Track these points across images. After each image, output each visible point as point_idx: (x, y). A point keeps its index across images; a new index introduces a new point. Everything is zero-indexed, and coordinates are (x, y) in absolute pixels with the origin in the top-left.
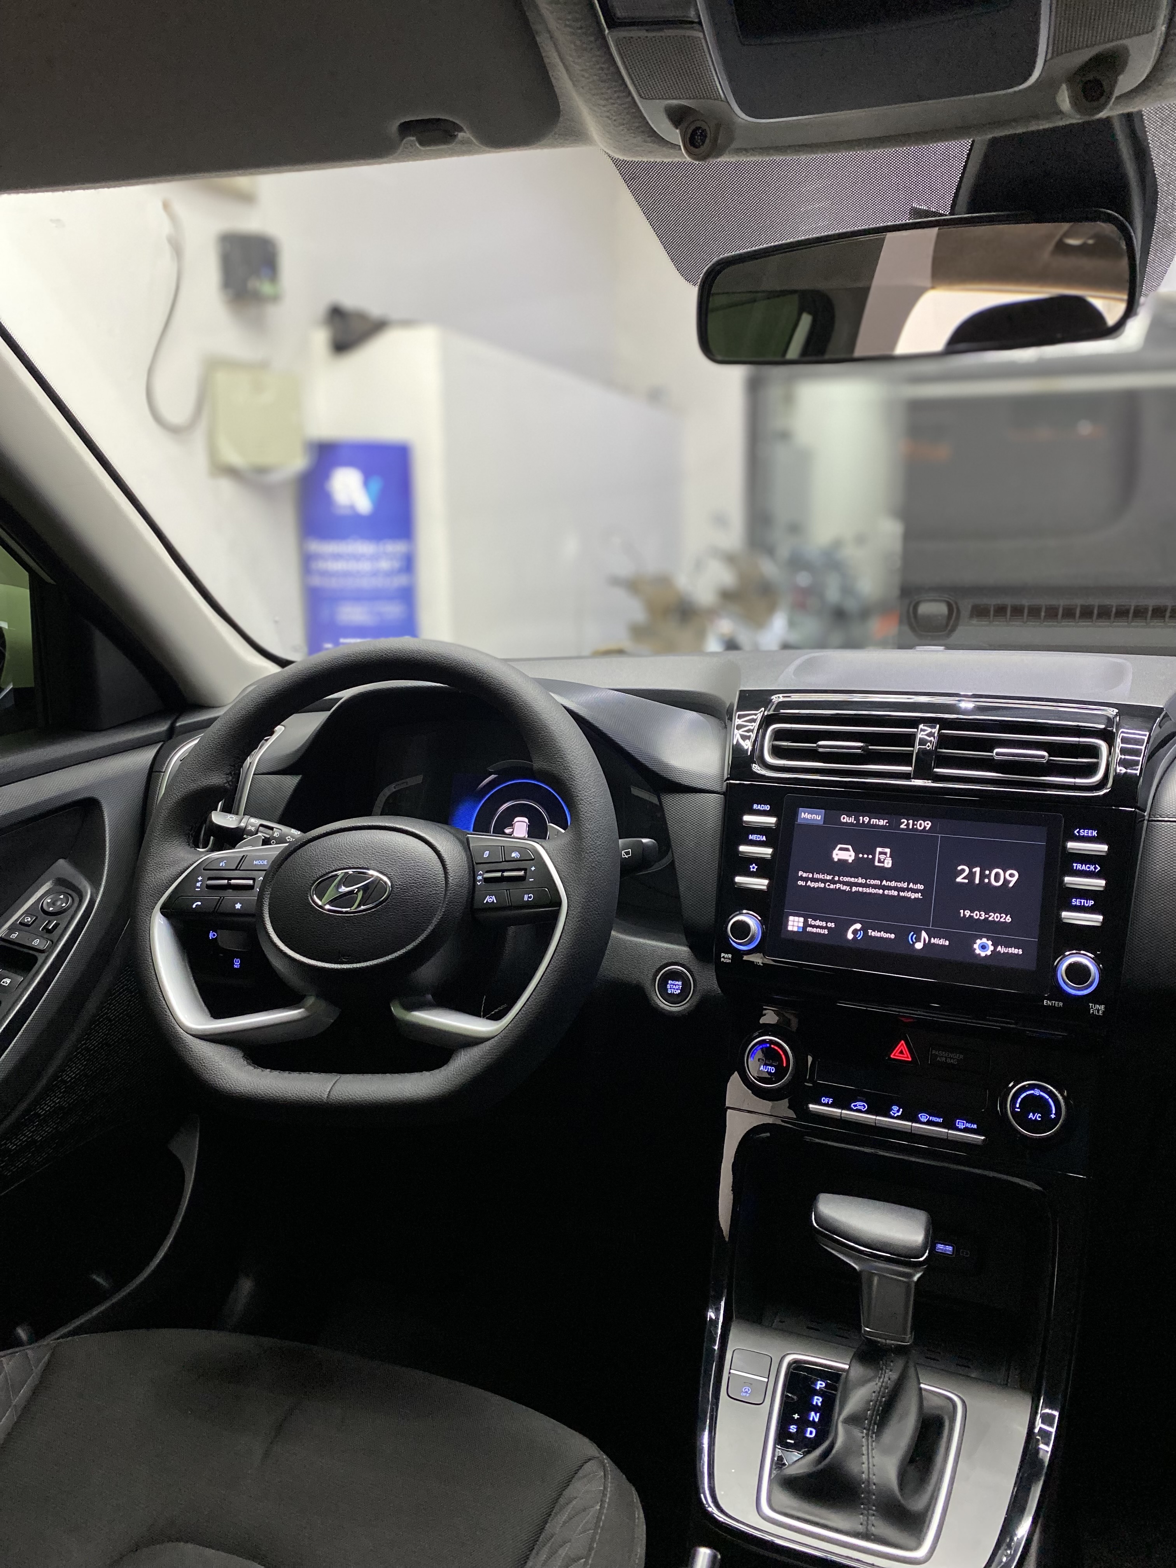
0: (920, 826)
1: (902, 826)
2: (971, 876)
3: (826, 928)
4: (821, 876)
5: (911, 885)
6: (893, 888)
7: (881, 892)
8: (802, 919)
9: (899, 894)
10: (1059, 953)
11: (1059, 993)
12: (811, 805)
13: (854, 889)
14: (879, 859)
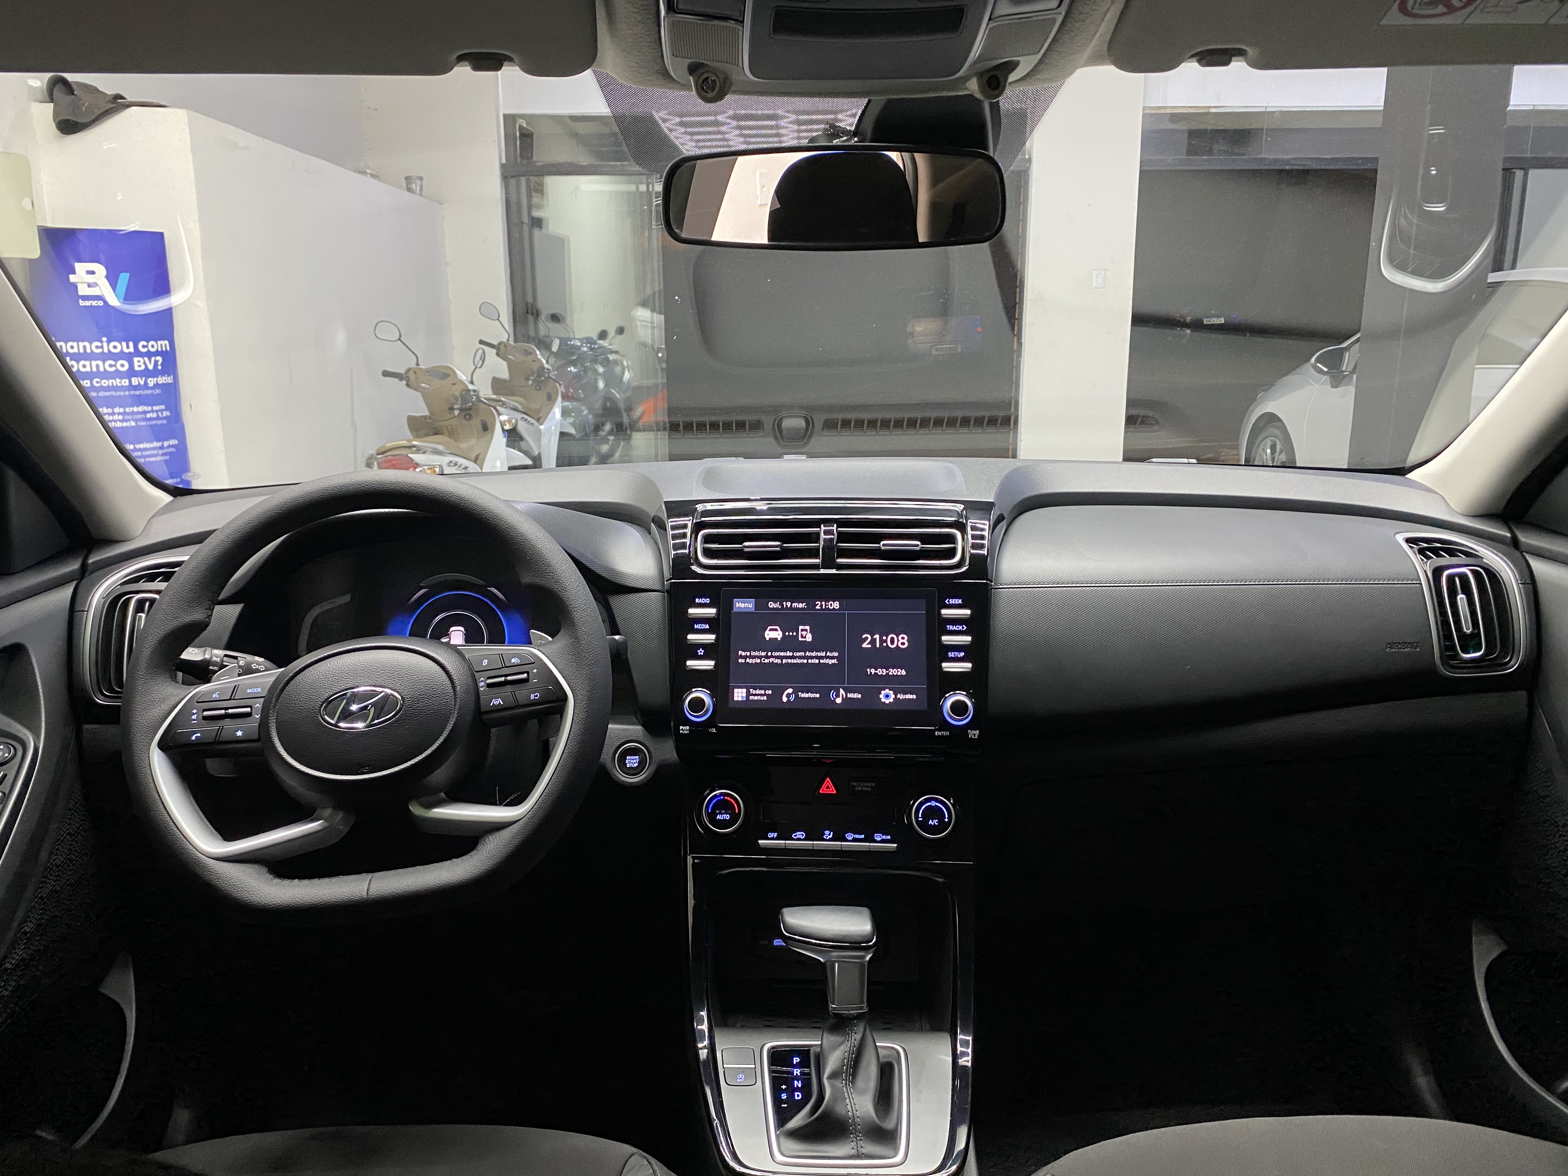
0: (831, 606)
1: (818, 607)
2: (873, 642)
3: (765, 694)
4: (757, 654)
5: (828, 654)
6: (814, 658)
7: (805, 661)
8: (744, 690)
9: (819, 662)
10: (942, 695)
11: (945, 725)
12: (743, 596)
13: (784, 661)
14: (802, 635)
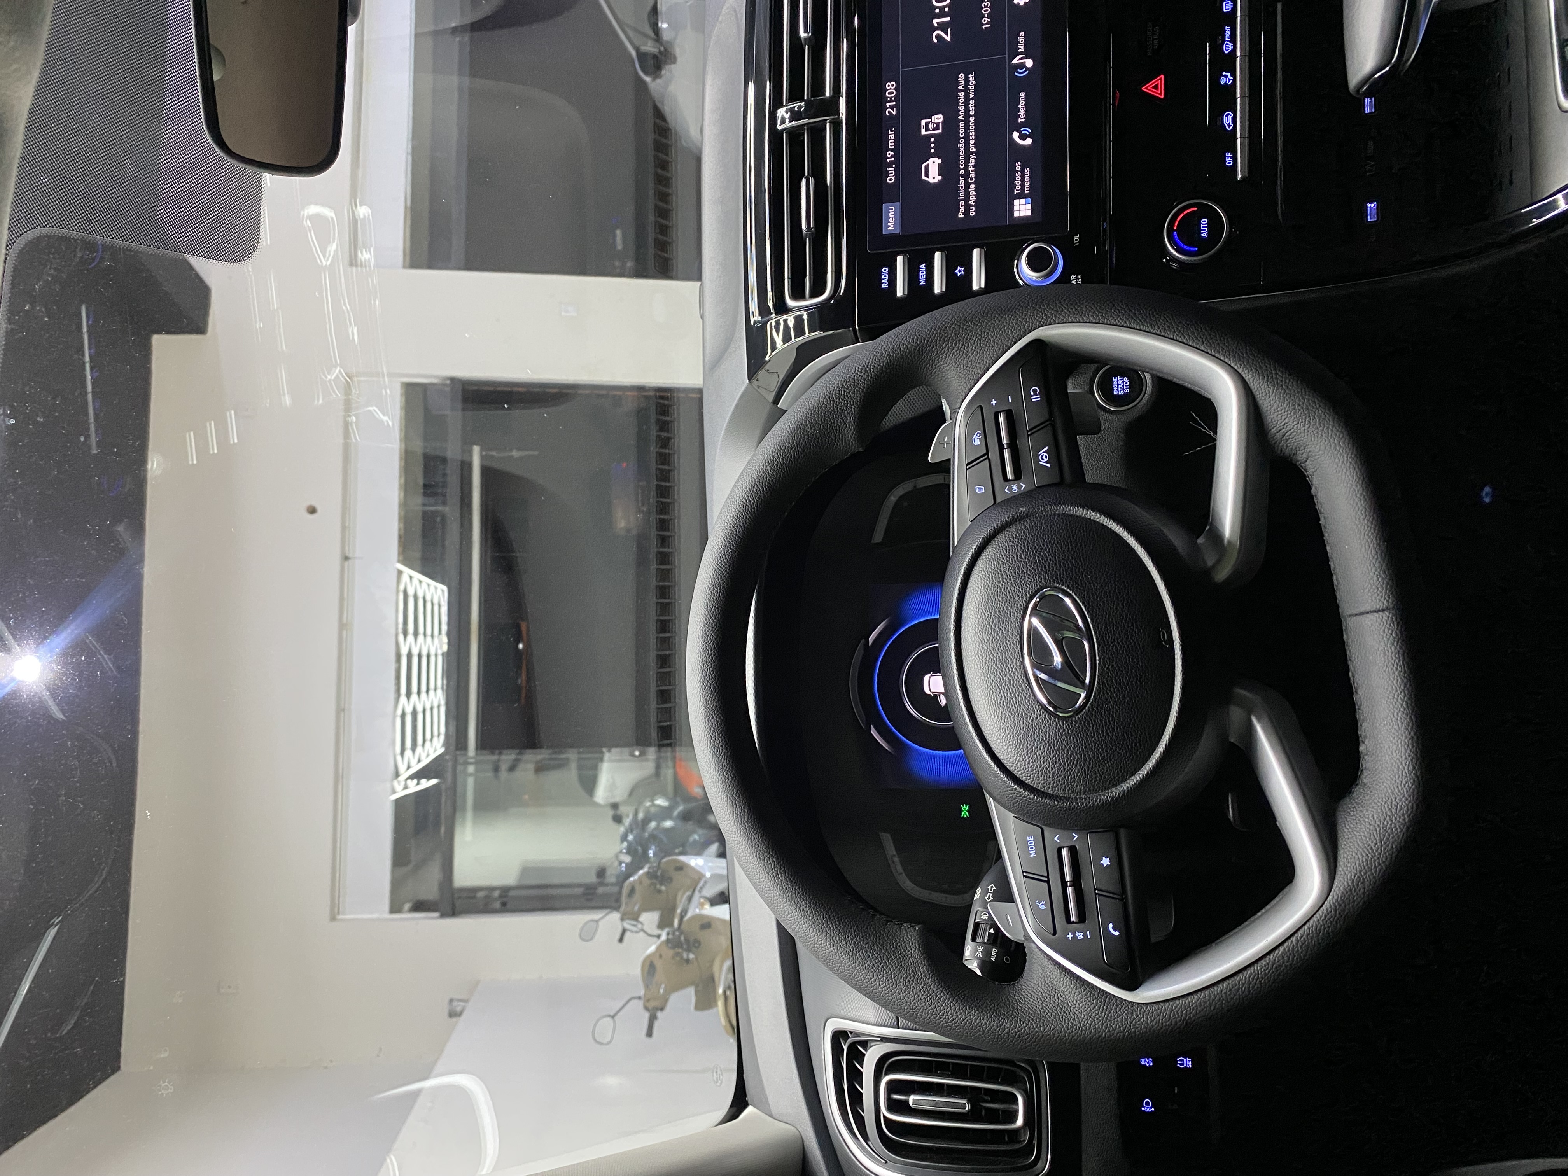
0: (893, 93)
1: (894, 110)
2: (943, 27)
3: (1022, 171)
4: (962, 191)
5: (961, 88)
6: (967, 108)
7: (972, 119)
8: (1016, 202)
9: (972, 99)
12: (878, 221)
13: (972, 149)
14: (934, 129)
